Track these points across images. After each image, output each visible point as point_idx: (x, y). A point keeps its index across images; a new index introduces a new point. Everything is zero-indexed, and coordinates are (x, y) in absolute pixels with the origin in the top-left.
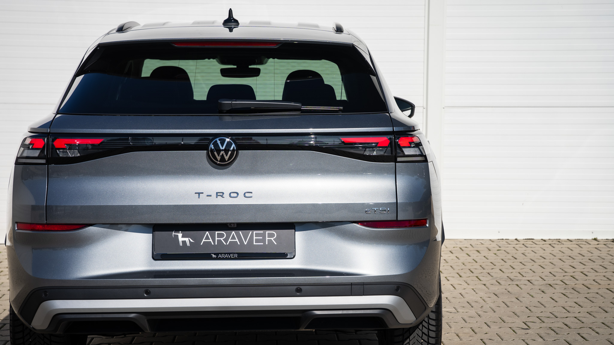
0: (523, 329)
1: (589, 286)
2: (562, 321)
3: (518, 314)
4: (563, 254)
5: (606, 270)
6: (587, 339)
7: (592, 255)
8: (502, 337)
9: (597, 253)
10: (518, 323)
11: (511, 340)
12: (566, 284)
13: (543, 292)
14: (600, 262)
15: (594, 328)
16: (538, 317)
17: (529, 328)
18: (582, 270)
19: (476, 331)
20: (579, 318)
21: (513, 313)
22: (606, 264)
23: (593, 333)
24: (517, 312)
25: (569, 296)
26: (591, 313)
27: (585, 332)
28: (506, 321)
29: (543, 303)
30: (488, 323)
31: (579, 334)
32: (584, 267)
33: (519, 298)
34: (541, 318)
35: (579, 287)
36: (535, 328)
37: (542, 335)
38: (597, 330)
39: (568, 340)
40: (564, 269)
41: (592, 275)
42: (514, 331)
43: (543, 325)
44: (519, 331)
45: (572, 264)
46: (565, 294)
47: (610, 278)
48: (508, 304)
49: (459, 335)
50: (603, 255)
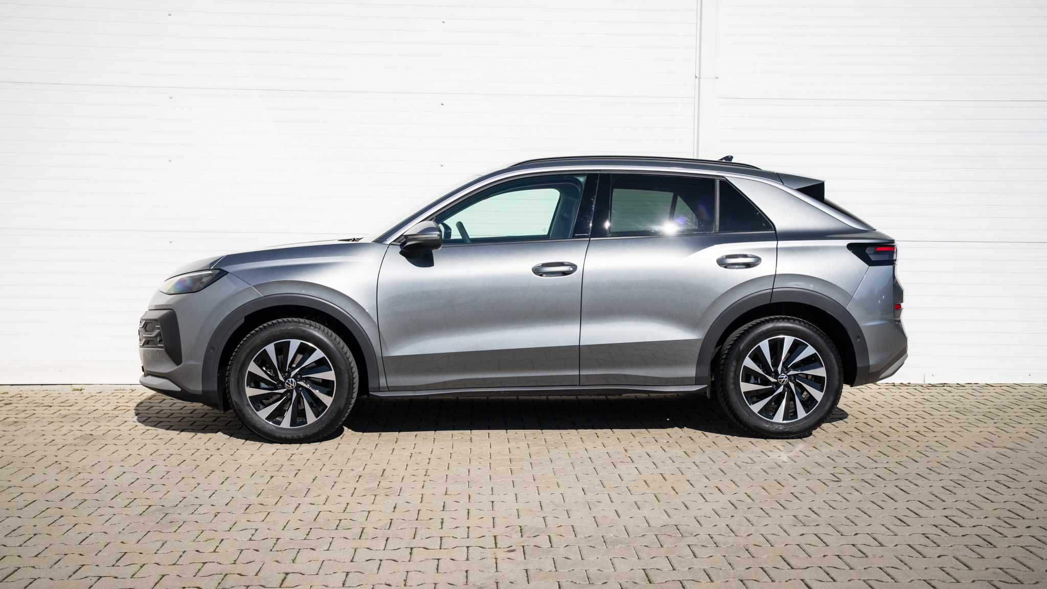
0: (834, 481)
1: (887, 434)
2: (873, 472)
3: (822, 465)
4: (847, 400)
5: (898, 417)
6: (909, 492)
7: (877, 400)
8: (815, 491)
9: (881, 398)
10: (826, 474)
11: (824, 493)
12: (862, 432)
13: (839, 440)
14: (888, 407)
15: (910, 479)
16: (844, 468)
17: (839, 480)
18: (874, 417)
19: (782, 483)
20: (890, 469)
21: (816, 463)
22: (896, 409)
23: (912, 486)
24: (819, 462)
25: (869, 444)
26: (900, 463)
27: (903, 484)
28: (812, 473)
29: (845, 452)
30: (792, 474)
31: (897, 486)
32: (874, 412)
33: (816, 447)
34: (848, 468)
35: (877, 434)
36: (846, 478)
37: (857, 488)
38: (915, 482)
39: (888, 493)
40: (854, 415)
41: (886, 422)
42: (824, 483)
43: (853, 476)
44: (832, 485)
45: (860, 410)
46: (864, 442)
47: (906, 424)
48: (807, 453)
49: (765, 488)
50: (890, 400)
